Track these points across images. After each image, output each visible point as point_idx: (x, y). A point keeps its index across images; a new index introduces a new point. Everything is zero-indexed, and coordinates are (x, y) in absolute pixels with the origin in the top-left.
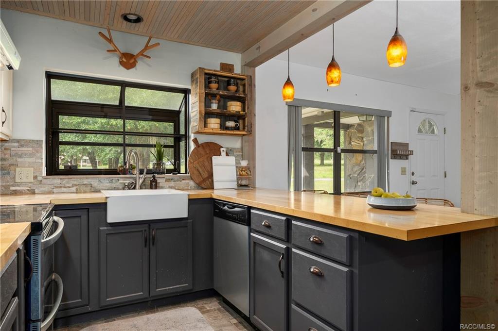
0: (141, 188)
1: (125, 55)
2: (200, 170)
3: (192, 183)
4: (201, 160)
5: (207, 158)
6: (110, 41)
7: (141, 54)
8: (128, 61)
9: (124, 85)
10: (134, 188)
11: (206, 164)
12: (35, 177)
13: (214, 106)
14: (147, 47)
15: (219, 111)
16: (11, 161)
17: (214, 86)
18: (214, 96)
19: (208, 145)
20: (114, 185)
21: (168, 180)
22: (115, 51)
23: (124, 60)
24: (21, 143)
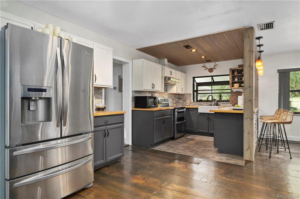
0: (214, 105)
1: (210, 69)
2: (233, 100)
3: (231, 105)
4: (234, 97)
5: (236, 97)
6: (205, 67)
7: (214, 68)
8: (211, 70)
9: (212, 76)
10: (212, 105)
11: (236, 98)
12: (190, 102)
13: (236, 80)
14: (215, 66)
15: (238, 81)
16: (186, 98)
17: (236, 73)
18: (236, 76)
19: (237, 92)
20: (207, 105)
21: (223, 104)
22: (207, 69)
23: (210, 70)
24: (188, 94)
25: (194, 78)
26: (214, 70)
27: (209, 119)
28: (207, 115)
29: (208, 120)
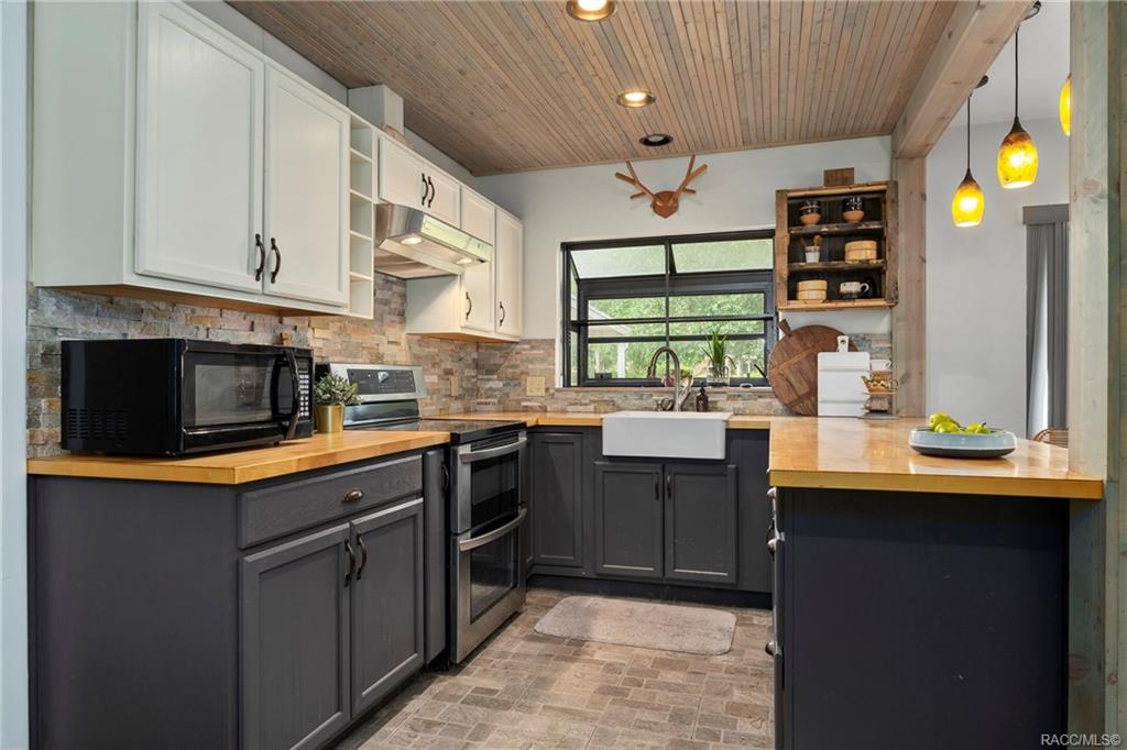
0: (683, 409)
1: (658, 196)
2: (792, 379)
3: (777, 404)
4: (795, 360)
5: (808, 356)
6: (633, 181)
7: (683, 189)
8: (665, 203)
10: (672, 409)
11: (806, 366)
12: (547, 390)
13: (812, 257)
14: (690, 176)
15: (821, 266)
16: (523, 368)
17: (810, 219)
18: (809, 237)
19: (809, 330)
20: (645, 403)
21: (732, 398)
22: (642, 194)
23: (659, 203)
24: (534, 344)
25: (567, 247)
26: (685, 203)
27: (664, 492)
28: (657, 468)
29: (659, 503)
